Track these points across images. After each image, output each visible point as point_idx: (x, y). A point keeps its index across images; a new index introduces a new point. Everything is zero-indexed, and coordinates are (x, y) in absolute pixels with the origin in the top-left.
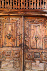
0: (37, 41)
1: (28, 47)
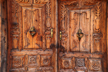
0: (80, 39)
1: (65, 50)
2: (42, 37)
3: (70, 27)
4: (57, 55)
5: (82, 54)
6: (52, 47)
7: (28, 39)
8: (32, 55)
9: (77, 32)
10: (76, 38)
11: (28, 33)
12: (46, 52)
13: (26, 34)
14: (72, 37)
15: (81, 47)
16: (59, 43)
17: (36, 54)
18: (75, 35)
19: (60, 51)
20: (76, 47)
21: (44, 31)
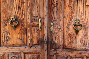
0: (77, 32)
1: (57, 46)
2: (26, 30)
3: (64, 17)
4: (46, 53)
5: (80, 52)
6: (41, 42)
7: (7, 32)
8: (13, 53)
9: (73, 23)
10: (72, 30)
11: (8, 24)
12: (32, 49)
13: (6, 25)
14: (66, 29)
15: (79, 43)
16: (50, 38)
17: (19, 52)
18: (71, 27)
19: (51, 48)
20: (71, 42)
21: (29, 21)
